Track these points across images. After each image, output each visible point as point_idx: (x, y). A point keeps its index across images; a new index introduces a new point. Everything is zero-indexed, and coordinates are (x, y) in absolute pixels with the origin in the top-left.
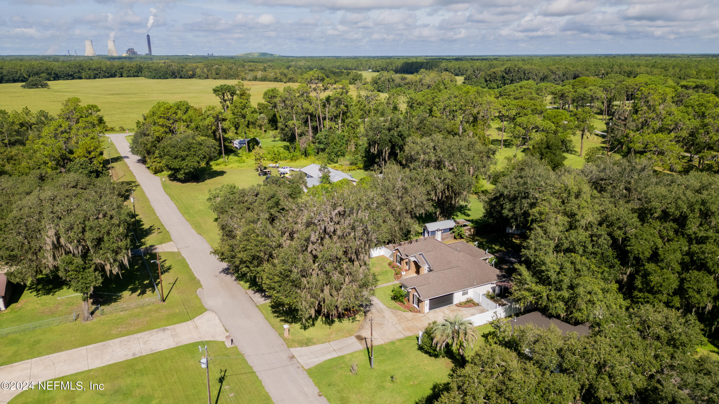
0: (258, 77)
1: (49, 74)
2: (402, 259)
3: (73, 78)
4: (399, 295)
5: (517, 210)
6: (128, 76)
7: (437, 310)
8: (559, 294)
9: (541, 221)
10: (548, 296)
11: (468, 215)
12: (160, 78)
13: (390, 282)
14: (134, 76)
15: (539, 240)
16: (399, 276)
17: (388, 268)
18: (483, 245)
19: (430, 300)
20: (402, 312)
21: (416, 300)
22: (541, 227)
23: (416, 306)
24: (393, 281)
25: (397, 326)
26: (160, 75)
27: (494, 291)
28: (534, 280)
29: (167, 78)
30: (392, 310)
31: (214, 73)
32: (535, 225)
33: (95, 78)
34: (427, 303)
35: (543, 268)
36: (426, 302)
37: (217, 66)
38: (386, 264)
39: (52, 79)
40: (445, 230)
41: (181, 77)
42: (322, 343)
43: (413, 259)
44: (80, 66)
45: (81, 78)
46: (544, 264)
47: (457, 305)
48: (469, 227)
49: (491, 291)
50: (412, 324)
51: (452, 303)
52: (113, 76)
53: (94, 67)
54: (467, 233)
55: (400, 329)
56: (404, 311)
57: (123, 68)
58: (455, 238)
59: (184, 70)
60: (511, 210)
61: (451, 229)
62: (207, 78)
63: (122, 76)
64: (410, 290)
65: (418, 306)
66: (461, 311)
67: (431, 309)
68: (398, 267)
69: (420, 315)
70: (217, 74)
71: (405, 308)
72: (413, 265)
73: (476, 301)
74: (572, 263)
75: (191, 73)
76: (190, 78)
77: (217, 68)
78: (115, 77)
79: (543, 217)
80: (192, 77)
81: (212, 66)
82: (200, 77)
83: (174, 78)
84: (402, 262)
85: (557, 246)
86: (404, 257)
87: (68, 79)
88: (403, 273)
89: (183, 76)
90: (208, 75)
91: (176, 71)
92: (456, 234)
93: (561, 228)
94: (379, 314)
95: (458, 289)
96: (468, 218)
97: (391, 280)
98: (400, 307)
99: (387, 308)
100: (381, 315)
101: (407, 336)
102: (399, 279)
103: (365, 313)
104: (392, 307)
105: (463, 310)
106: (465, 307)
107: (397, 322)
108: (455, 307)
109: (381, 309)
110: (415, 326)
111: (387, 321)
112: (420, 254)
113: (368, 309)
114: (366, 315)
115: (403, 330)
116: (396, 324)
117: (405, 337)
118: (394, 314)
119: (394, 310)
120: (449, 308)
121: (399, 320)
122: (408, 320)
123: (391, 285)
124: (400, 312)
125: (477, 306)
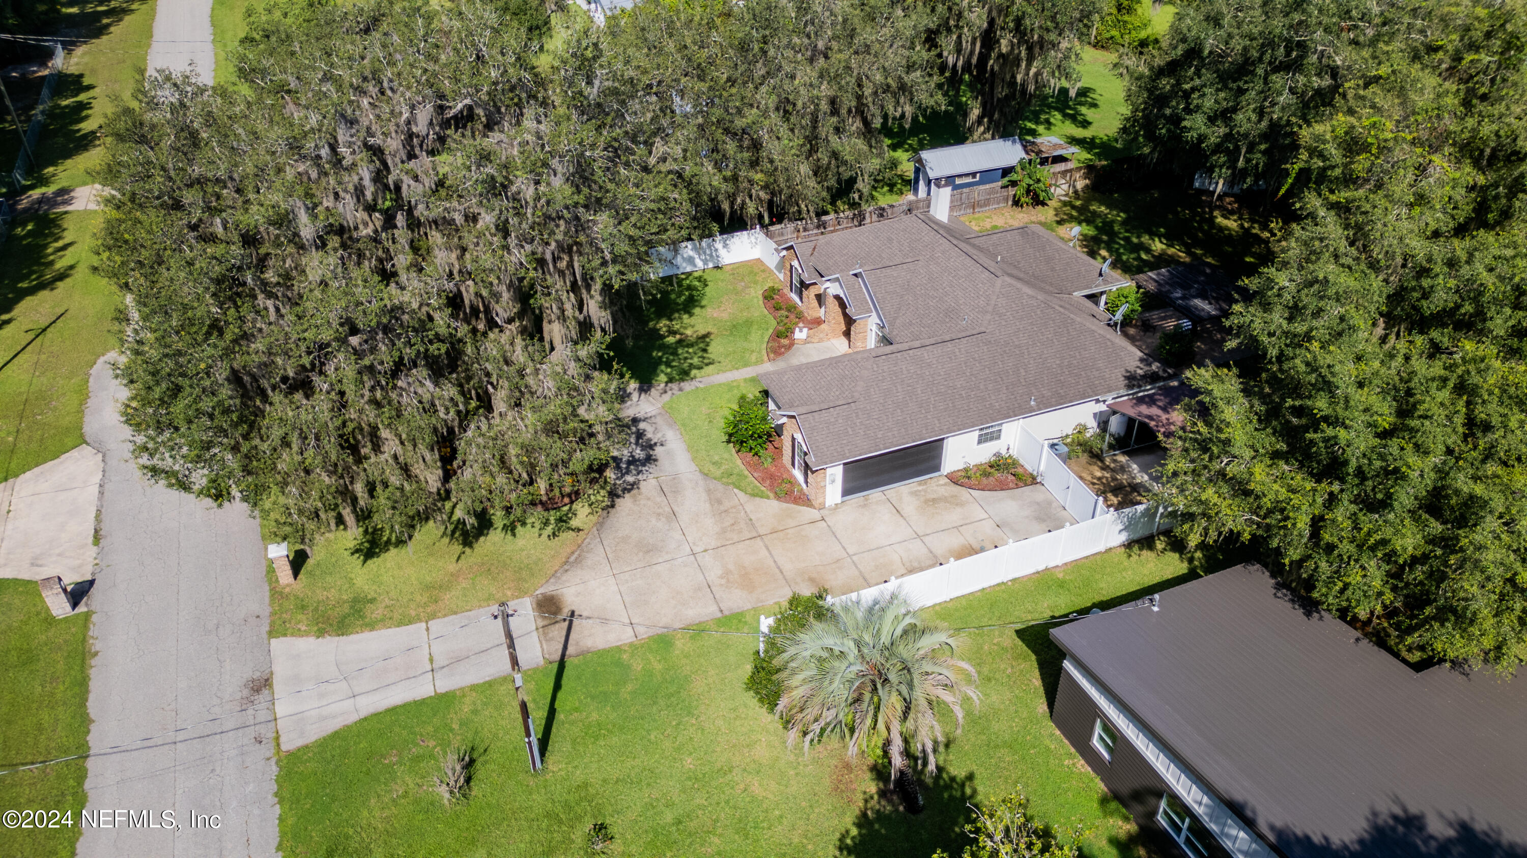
2: (804, 284)
4: (745, 433)
5: (1245, 120)
7: (875, 495)
8: (1367, 521)
9: (1349, 180)
10: (1317, 523)
11: (1085, 124)
13: (746, 365)
15: (1326, 269)
16: (785, 342)
17: (759, 309)
18: (1112, 235)
19: (845, 464)
20: (745, 498)
21: (799, 458)
22: (1342, 209)
23: (802, 483)
24: (759, 362)
25: (707, 560)
27: (1103, 425)
28: (1268, 441)
30: (713, 484)
32: (1312, 201)
34: (835, 474)
35: (1321, 404)
36: (829, 471)
38: (756, 294)
40: (987, 175)
42: (400, 624)
43: (833, 289)
46: (1327, 386)
47: (954, 479)
48: (1070, 165)
49: (1092, 425)
50: (764, 553)
51: (937, 468)
54: (1061, 190)
55: (714, 574)
56: (754, 495)
58: (1016, 203)
60: (1223, 115)
61: (1006, 171)
64: (784, 420)
65: (807, 483)
66: (961, 504)
67: (848, 491)
68: (792, 308)
69: (807, 513)
71: (762, 481)
72: (834, 309)
73: (1026, 465)
74: (1461, 388)
79: (1361, 164)
84: (805, 293)
85: (1397, 297)
86: (809, 276)
88: (798, 334)
92: (1019, 191)
93: (1435, 218)
94: (660, 499)
95: (960, 427)
96: (1079, 133)
97: (754, 357)
98: (746, 473)
99: (698, 476)
100: (668, 509)
101: (726, 613)
102: (781, 354)
103: (613, 495)
104: (718, 473)
105: (971, 499)
106: (983, 490)
107: (714, 544)
108: (945, 485)
109: (675, 478)
110: (773, 564)
111: (678, 535)
112: (855, 275)
113: (630, 478)
114: (613, 506)
115: (723, 581)
116: (706, 551)
117: (719, 615)
118: (712, 505)
119: (720, 487)
120: (920, 488)
121: (724, 531)
122: (755, 534)
123: (745, 380)
124: (741, 494)
125: (1026, 485)
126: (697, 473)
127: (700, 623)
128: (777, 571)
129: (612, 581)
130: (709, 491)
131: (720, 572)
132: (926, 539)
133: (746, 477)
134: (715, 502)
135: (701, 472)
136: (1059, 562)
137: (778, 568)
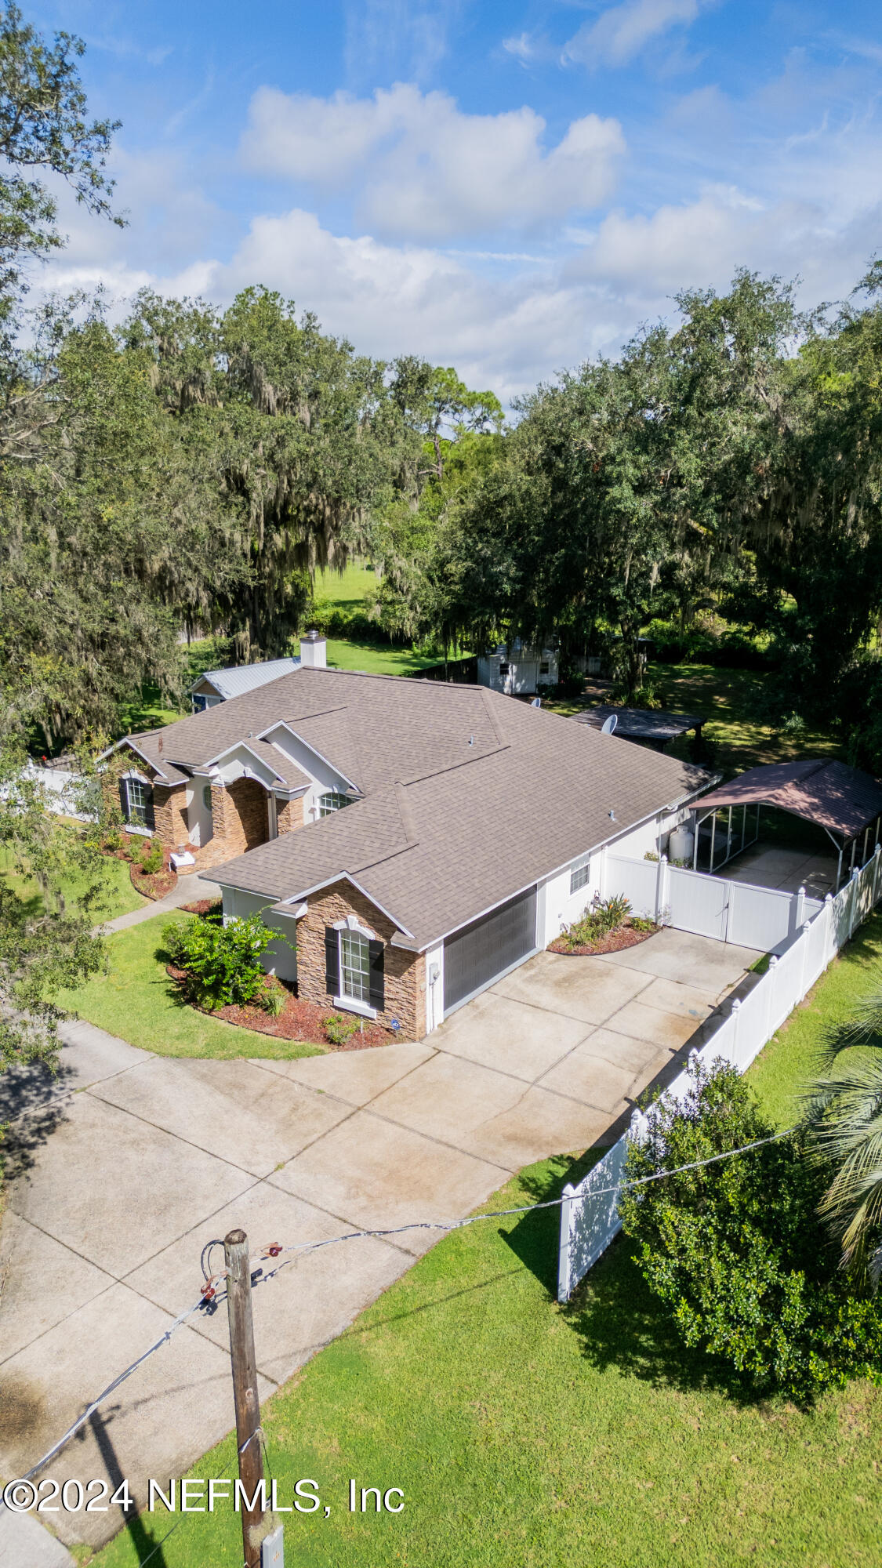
2: (155, 796)
4: (230, 960)
7: (480, 996)
13: (128, 909)
19: (448, 942)
20: (280, 1067)
21: (352, 964)
23: (362, 1006)
24: (139, 905)
25: (296, 1177)
30: (203, 1066)
34: (432, 964)
36: (425, 958)
43: (225, 775)
50: (390, 1130)
51: (527, 945)
55: (333, 1196)
56: (291, 1057)
64: (303, 910)
65: (376, 999)
66: (606, 974)
67: (452, 997)
68: (138, 841)
72: (228, 810)
73: (640, 910)
84: (159, 811)
86: (168, 777)
88: (179, 861)
94: (117, 1118)
95: (551, 863)
97: (130, 902)
98: (249, 1032)
99: (161, 1063)
100: (146, 1129)
101: (420, 1250)
102: (166, 890)
104: (199, 1046)
105: (612, 966)
106: (610, 951)
107: (285, 1152)
108: (558, 960)
109: (120, 1077)
110: (423, 1140)
111: (203, 1161)
112: (264, 740)
113: (35, 1112)
115: (362, 1201)
116: (279, 1167)
117: (411, 1261)
118: (230, 1095)
119: (222, 1065)
120: (532, 972)
121: (286, 1124)
122: (350, 1110)
123: (136, 928)
124: (268, 1064)
125: (652, 934)
126: (157, 1059)
127: (386, 1291)
128: (444, 1148)
129: (123, 1294)
131: (341, 1190)
132: (610, 1025)
133: (254, 1039)
134: (234, 1088)
135: (163, 1055)
136: (800, 996)
137: (439, 1142)
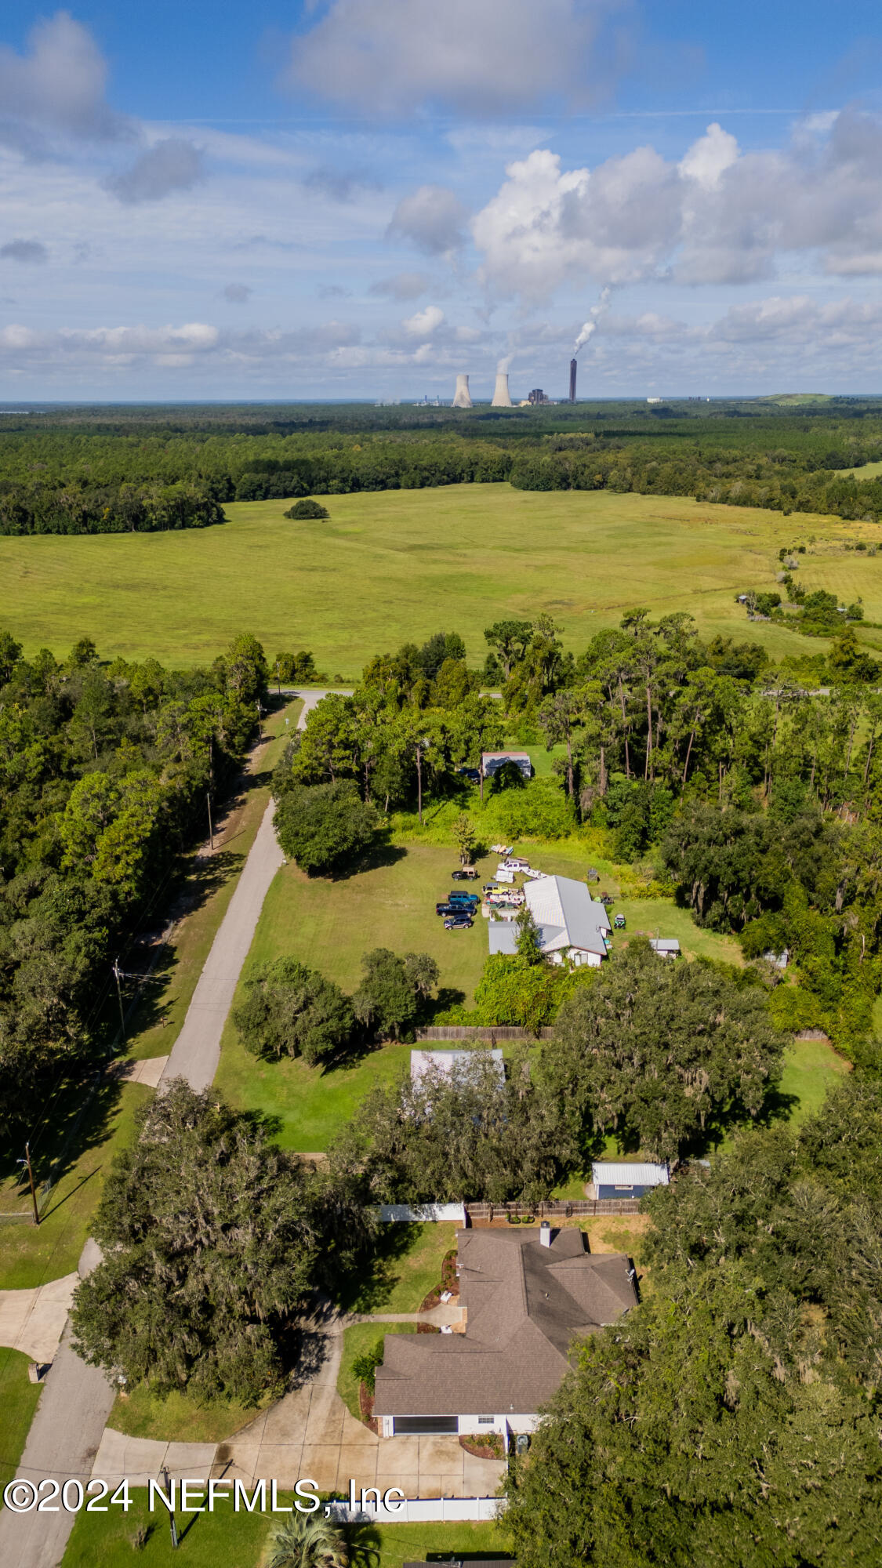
0: (732, 495)
1: (344, 480)
3: (384, 488)
6: (483, 481)
7: (409, 1435)
12: (537, 488)
13: (405, 1311)
14: (495, 480)
16: (434, 1300)
17: (438, 1266)
19: (394, 1418)
20: (348, 1415)
24: (413, 1311)
26: (537, 482)
29: (550, 489)
31: (644, 482)
33: (422, 486)
34: (389, 1420)
36: (389, 1415)
37: (654, 464)
38: (443, 1253)
39: (348, 489)
41: (578, 488)
44: (400, 461)
45: (397, 487)
47: (460, 1440)
50: (336, 1457)
52: (456, 480)
53: (424, 463)
56: (353, 1415)
57: (477, 464)
59: (587, 472)
62: (630, 490)
63: (472, 480)
66: (455, 1459)
67: (396, 1430)
69: (372, 1438)
70: (650, 483)
71: (362, 1406)
75: (598, 477)
76: (596, 488)
77: (653, 469)
78: (460, 482)
80: (600, 486)
81: (647, 462)
82: (614, 488)
83: (565, 489)
87: (374, 490)
89: (582, 484)
90: (631, 485)
91: (570, 473)
94: (307, 1401)
95: (468, 1411)
97: (413, 1306)
98: (359, 1397)
99: (334, 1390)
100: (307, 1409)
102: (427, 1309)
103: (287, 1390)
104: (345, 1392)
105: (462, 1458)
106: (474, 1453)
107: (317, 1441)
108: (455, 1442)
109: (322, 1388)
110: (337, 1466)
111: (302, 1429)
113: (300, 1380)
114: (282, 1397)
115: (308, 1468)
116: (310, 1445)
118: (330, 1414)
119: (341, 1403)
120: (440, 1441)
121: (326, 1435)
122: (339, 1443)
124: (347, 1411)
125: (498, 1459)
128: (336, 1471)
129: (258, 1448)
130: (333, 1404)
131: (309, 1461)
132: (421, 1477)
133: (357, 1400)
134: (333, 1412)
135: (337, 1388)
137: (338, 1469)
